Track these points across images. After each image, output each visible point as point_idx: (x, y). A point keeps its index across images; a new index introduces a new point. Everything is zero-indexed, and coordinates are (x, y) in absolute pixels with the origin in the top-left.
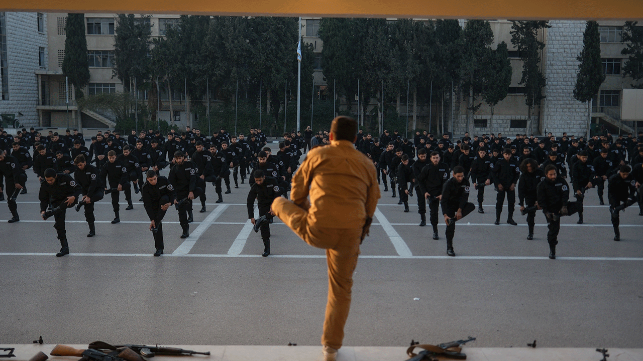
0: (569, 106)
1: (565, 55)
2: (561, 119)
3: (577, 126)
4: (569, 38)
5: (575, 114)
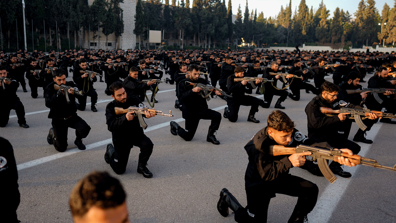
0: (129, 37)
1: (126, 15)
2: (126, 42)
3: (132, 45)
4: (127, 8)
5: (131, 40)
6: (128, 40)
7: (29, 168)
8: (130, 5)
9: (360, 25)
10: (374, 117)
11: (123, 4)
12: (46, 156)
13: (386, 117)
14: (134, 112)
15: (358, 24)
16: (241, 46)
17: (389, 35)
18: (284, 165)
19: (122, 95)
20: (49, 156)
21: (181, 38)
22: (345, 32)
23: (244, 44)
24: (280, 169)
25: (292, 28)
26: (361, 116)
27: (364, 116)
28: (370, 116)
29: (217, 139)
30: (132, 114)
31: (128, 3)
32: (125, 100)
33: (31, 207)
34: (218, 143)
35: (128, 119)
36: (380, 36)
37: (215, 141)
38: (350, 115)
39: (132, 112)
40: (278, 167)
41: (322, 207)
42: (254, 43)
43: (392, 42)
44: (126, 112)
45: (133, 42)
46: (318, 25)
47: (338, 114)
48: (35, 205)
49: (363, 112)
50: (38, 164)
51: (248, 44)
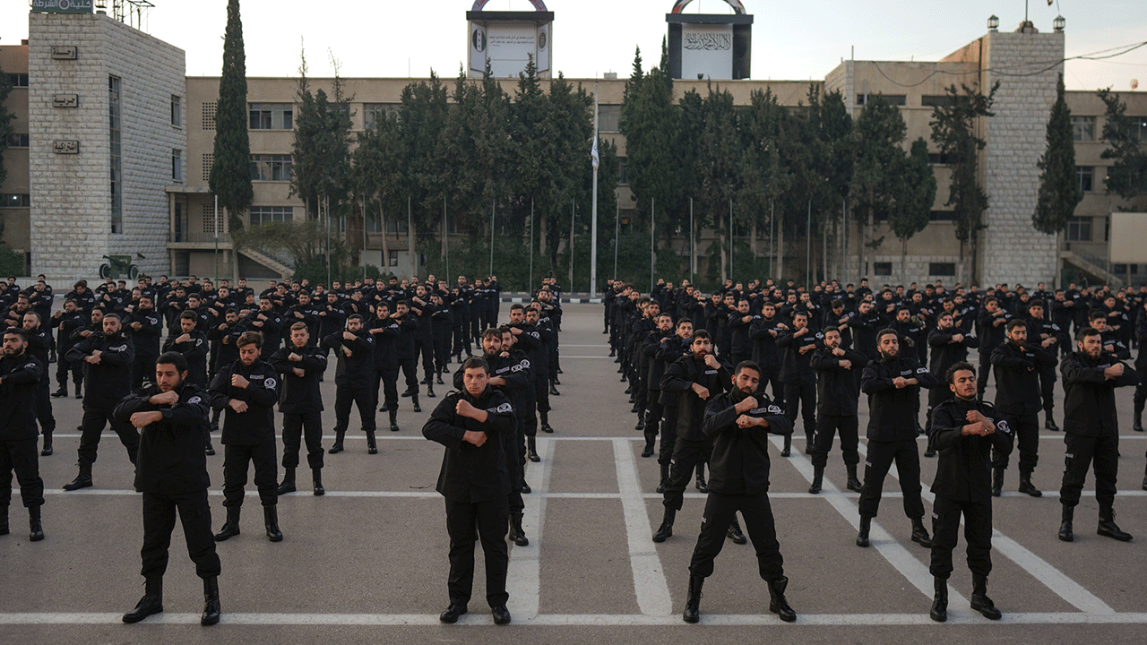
0: (1023, 241)
1: (1015, 159)
2: (1012, 262)
3: (1037, 273)
4: (1020, 133)
5: (1033, 253)
6: (1022, 253)
8: (1035, 120)
11: (987, 119)
31: (1026, 113)
45: (1047, 259)
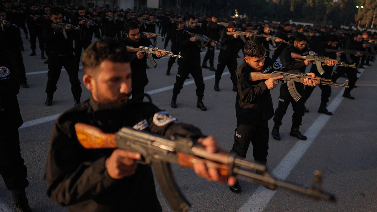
7: (31, 127)
9: (341, 6)
10: (332, 64)
12: (47, 116)
13: (340, 65)
14: (144, 51)
15: (340, 5)
16: (234, 17)
17: (364, 18)
18: (261, 88)
19: (137, 35)
20: (50, 116)
21: (178, 5)
22: (328, 12)
23: (237, 15)
24: (257, 92)
25: (282, 4)
26: (322, 63)
27: (324, 63)
28: (329, 63)
29: (205, 106)
30: (142, 53)
32: (138, 40)
33: (35, 162)
34: (205, 110)
35: (139, 57)
36: (357, 18)
37: (203, 108)
38: (314, 61)
39: (142, 51)
40: (256, 90)
41: (284, 166)
42: (246, 15)
43: (366, 24)
44: (137, 51)
46: (305, 3)
47: (305, 60)
48: (39, 160)
49: (324, 60)
50: (39, 123)
51: (241, 16)
